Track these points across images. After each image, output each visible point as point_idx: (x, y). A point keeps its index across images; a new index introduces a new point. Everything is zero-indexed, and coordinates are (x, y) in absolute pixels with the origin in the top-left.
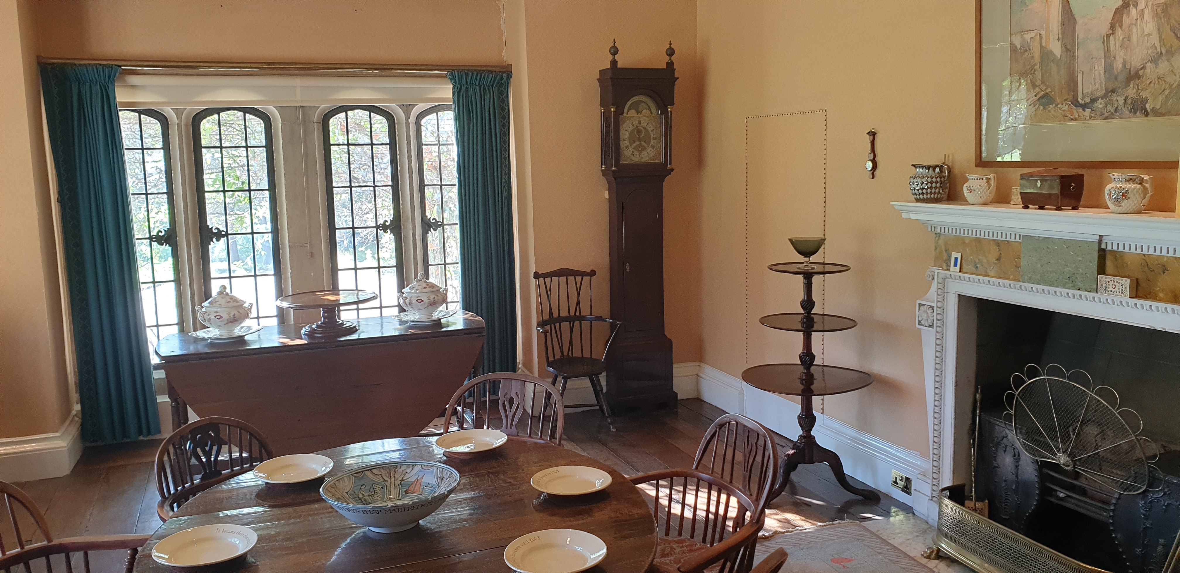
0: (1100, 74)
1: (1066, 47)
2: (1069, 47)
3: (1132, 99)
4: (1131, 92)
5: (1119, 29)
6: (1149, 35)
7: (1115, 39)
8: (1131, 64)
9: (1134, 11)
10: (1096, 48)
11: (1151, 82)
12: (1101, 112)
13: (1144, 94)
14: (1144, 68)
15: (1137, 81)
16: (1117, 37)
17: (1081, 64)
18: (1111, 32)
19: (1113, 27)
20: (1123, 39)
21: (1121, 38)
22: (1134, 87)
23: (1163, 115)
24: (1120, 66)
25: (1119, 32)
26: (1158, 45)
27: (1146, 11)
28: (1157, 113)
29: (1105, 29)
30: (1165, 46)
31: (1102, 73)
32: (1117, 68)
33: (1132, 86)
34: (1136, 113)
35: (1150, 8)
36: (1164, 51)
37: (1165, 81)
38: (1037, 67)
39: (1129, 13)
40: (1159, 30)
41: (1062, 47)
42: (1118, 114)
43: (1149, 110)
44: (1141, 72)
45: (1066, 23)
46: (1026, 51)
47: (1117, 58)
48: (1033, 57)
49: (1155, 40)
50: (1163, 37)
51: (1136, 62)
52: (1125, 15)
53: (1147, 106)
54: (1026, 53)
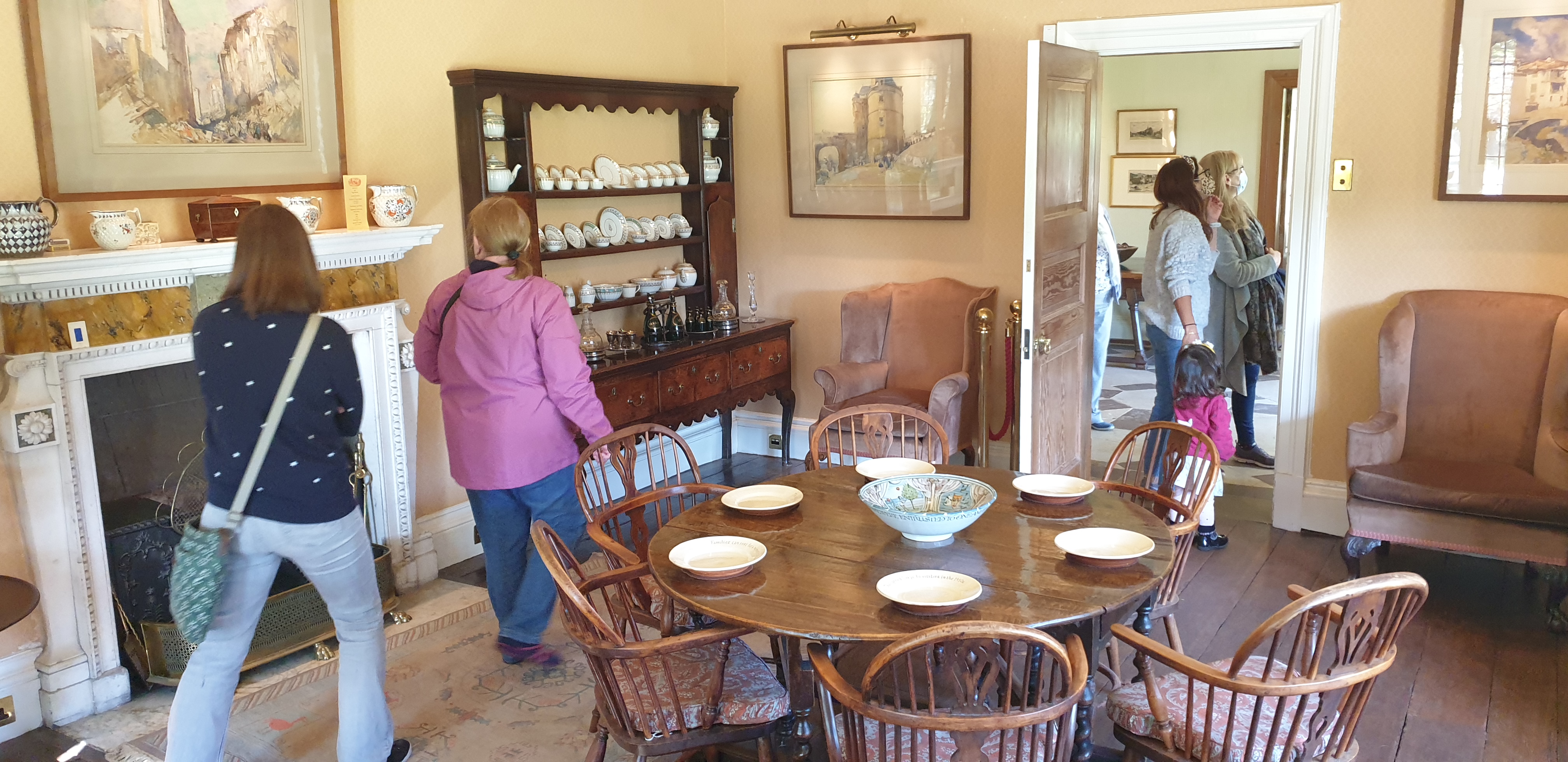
0: (219, 95)
1: (175, 59)
2: (178, 59)
3: (255, 124)
4: (252, 116)
5: (234, 51)
6: (263, 63)
7: (230, 60)
8: (249, 89)
9: (246, 35)
10: (211, 66)
11: (270, 110)
12: (225, 136)
13: (265, 120)
14: (262, 95)
15: (257, 107)
16: (233, 59)
17: (196, 82)
18: (226, 52)
19: (227, 47)
20: (239, 62)
21: (237, 61)
22: (255, 113)
23: (284, 141)
24: (239, 89)
25: (234, 54)
26: (272, 74)
27: (258, 38)
28: (278, 139)
29: (220, 48)
30: (279, 77)
31: (221, 93)
32: (236, 90)
33: (252, 110)
34: (259, 138)
35: (261, 36)
36: (278, 81)
37: (282, 110)
38: (136, 76)
39: (241, 38)
40: (272, 60)
41: (168, 57)
42: (242, 138)
43: (271, 136)
44: (260, 98)
45: (171, 30)
46: (118, 53)
47: (235, 80)
48: (128, 63)
49: (269, 68)
50: (276, 68)
51: (254, 88)
52: (238, 38)
53: (269, 132)
54: (118, 57)
